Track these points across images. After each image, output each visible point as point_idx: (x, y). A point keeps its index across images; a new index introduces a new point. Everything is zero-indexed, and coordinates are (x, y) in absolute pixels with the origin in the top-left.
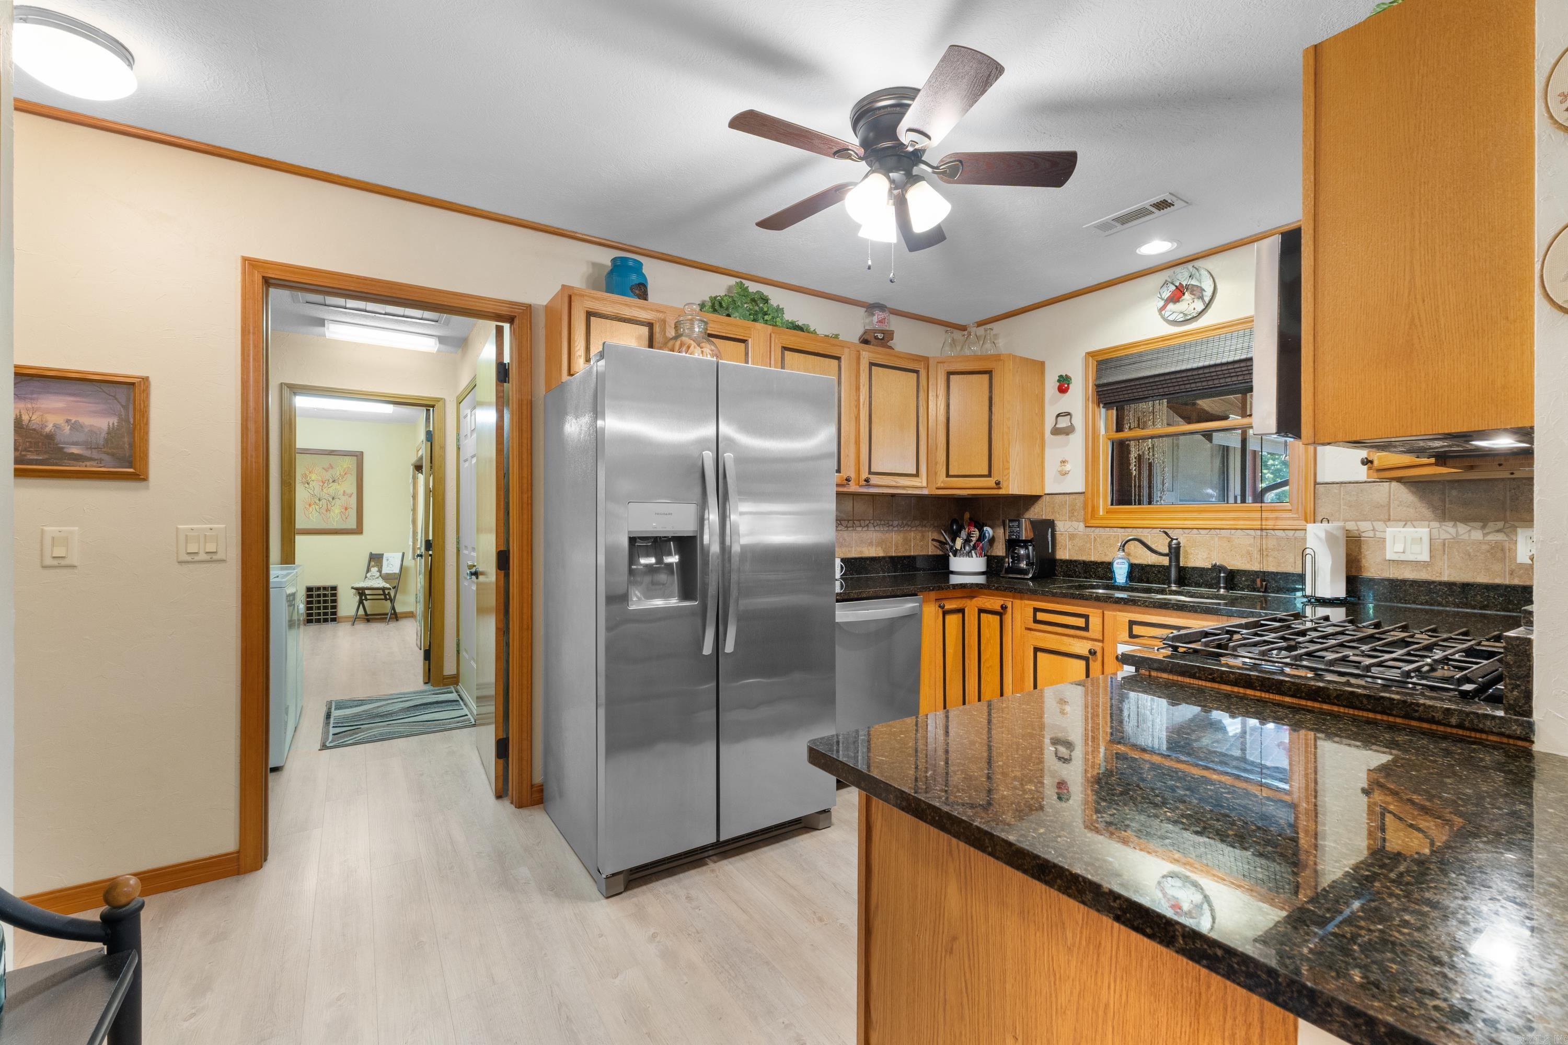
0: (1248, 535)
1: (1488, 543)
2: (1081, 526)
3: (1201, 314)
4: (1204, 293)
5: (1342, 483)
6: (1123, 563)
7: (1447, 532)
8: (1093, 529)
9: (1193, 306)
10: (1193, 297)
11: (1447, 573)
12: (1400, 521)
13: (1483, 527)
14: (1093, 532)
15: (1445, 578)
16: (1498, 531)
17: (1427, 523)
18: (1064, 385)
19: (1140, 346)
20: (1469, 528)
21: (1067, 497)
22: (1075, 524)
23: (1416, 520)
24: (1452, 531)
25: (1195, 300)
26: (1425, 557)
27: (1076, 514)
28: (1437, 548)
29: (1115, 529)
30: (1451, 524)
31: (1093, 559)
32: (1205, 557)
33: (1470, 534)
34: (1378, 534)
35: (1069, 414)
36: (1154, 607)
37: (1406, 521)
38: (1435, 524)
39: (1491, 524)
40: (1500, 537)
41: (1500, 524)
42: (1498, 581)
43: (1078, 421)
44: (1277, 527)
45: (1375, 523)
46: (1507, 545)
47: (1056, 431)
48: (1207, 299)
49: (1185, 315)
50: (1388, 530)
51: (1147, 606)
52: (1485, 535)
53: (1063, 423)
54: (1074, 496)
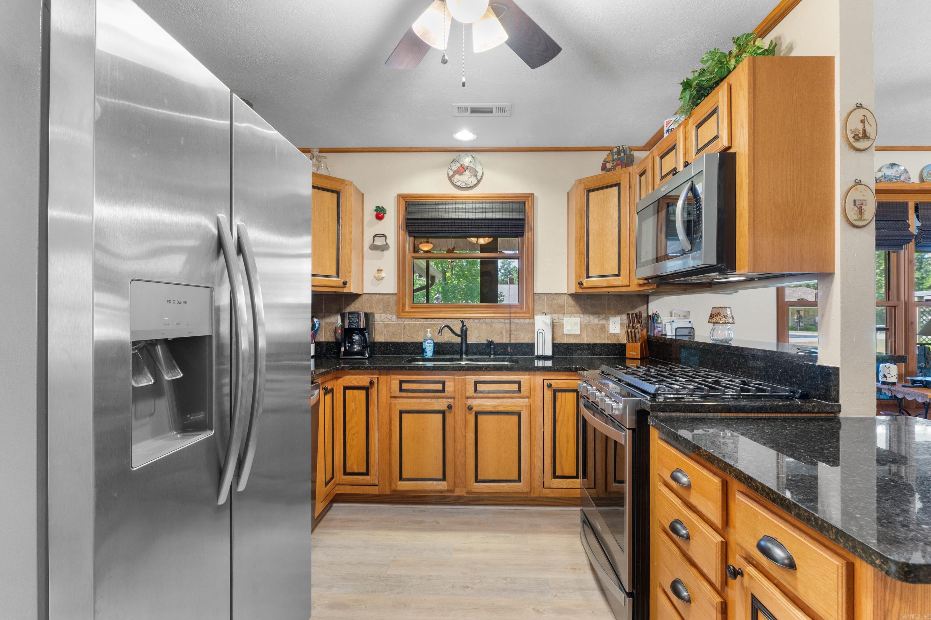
0: (501, 322)
1: (600, 324)
2: (394, 317)
3: (475, 185)
4: (477, 173)
5: (545, 294)
6: (430, 343)
7: (586, 319)
8: (403, 319)
9: (470, 180)
10: (471, 174)
11: (586, 340)
12: (569, 314)
13: (599, 317)
14: (403, 321)
15: (585, 342)
16: (603, 319)
17: (579, 315)
18: (380, 214)
19: (437, 197)
20: (594, 318)
21: (382, 296)
22: (389, 316)
23: (575, 314)
24: (588, 319)
25: (472, 177)
26: (578, 332)
27: (390, 309)
28: (583, 327)
29: (420, 320)
30: (587, 315)
31: (403, 341)
32: (477, 336)
33: (594, 320)
34: (561, 321)
35: (384, 236)
36: (494, 370)
37: (571, 314)
38: (582, 316)
39: (601, 316)
40: (604, 322)
41: (604, 315)
42: (603, 342)
43: (392, 240)
44: (515, 318)
45: (559, 315)
46: (606, 325)
47: (374, 247)
48: (479, 178)
49: (466, 184)
50: (564, 318)
51: (488, 370)
52: (599, 320)
53: (379, 242)
54: (388, 296)
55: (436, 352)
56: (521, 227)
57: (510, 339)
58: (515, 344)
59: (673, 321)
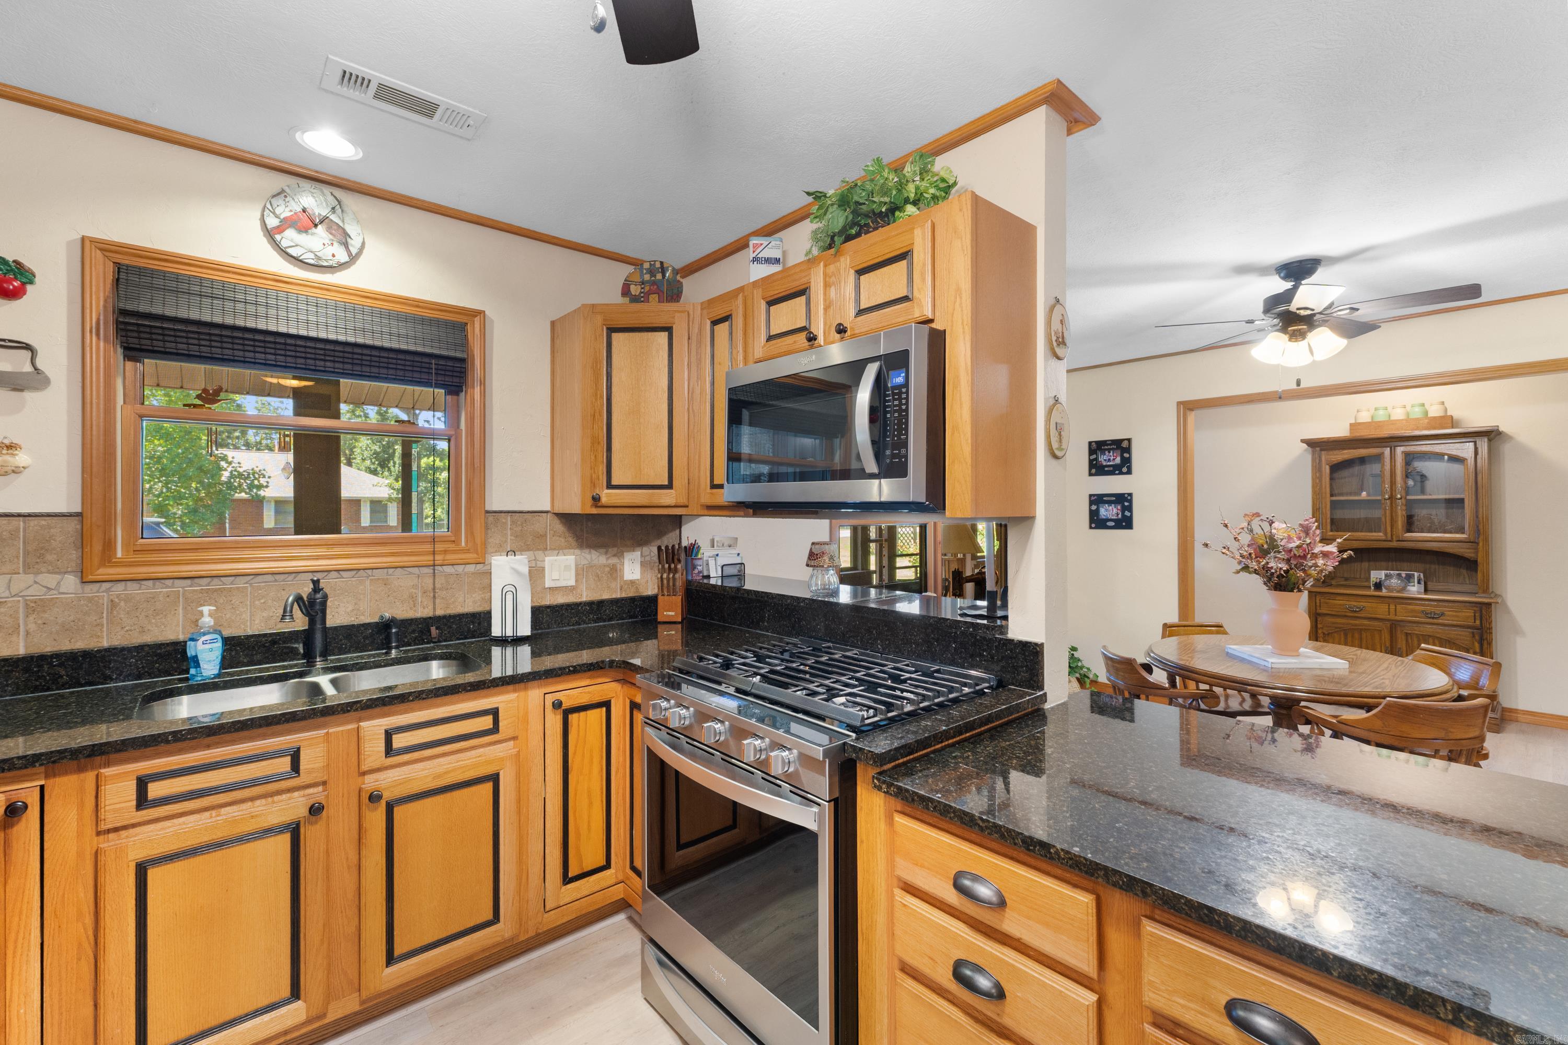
0: (410, 573)
1: (608, 566)
2: (70, 582)
3: (342, 266)
4: (349, 240)
5: (509, 512)
6: (213, 641)
7: (585, 558)
8: (106, 586)
9: (329, 251)
10: (331, 237)
11: (585, 595)
12: (555, 549)
13: (606, 553)
14: (108, 590)
15: (584, 599)
16: (614, 556)
17: (572, 550)
18: (13, 282)
19: (229, 272)
20: (598, 554)
21: (21, 523)
22: (50, 580)
23: (566, 548)
24: (588, 556)
25: (336, 244)
26: (572, 582)
27: (49, 557)
28: (580, 572)
29: (169, 582)
30: (587, 551)
31: (105, 644)
32: (350, 608)
33: (598, 558)
34: (539, 564)
35: (27, 347)
36: (437, 696)
37: (558, 549)
38: (578, 551)
39: (610, 550)
40: (614, 561)
41: (615, 549)
42: (614, 596)
44: (446, 562)
45: (536, 553)
46: (618, 566)
48: (354, 251)
49: (319, 258)
50: (547, 559)
51: (424, 699)
52: (607, 559)
54: (43, 522)
55: (226, 662)
56: (458, 374)
57: (434, 609)
58: (444, 617)
59: (717, 555)
